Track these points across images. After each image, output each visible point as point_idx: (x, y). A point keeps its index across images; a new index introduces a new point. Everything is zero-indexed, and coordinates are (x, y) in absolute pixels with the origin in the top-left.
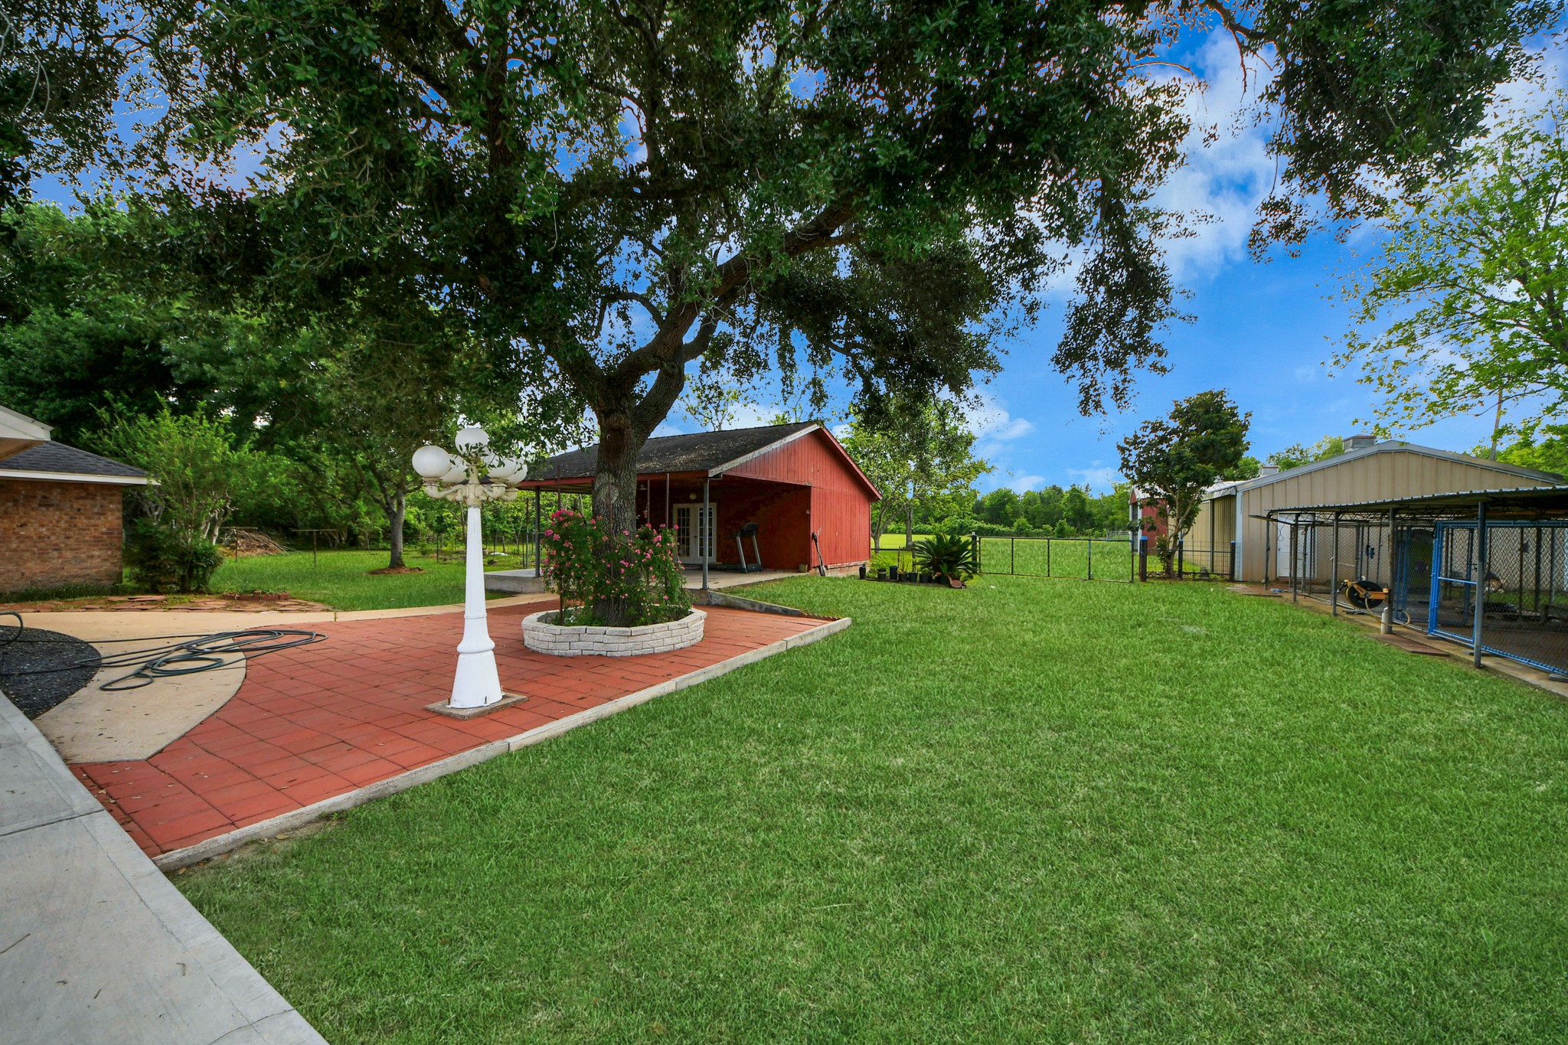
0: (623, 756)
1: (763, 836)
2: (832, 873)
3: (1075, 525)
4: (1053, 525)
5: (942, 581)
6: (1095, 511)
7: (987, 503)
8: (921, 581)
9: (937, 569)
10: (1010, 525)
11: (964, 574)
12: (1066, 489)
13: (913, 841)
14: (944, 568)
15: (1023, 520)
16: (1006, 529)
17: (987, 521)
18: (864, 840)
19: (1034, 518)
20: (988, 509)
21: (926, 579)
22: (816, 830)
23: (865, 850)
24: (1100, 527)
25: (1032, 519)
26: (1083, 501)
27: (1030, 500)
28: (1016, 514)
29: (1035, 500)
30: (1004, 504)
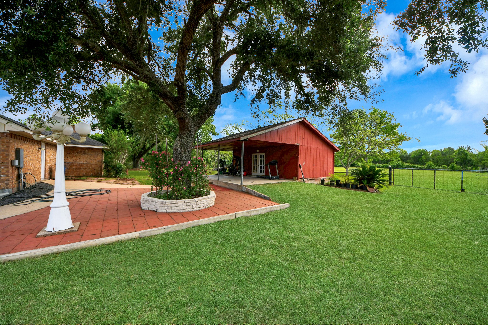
0: (214, 234)
1: (254, 256)
2: (273, 267)
3: (461, 165)
4: (448, 165)
5: (363, 188)
6: (473, 159)
7: (412, 156)
8: (352, 188)
9: (361, 182)
10: (424, 165)
11: (376, 186)
12: (456, 148)
13: (297, 258)
14: (365, 182)
15: (431, 163)
16: (422, 166)
17: (411, 163)
18: (283, 258)
19: (438, 162)
20: (412, 158)
21: (355, 187)
22: (269, 255)
23: (283, 261)
24: (476, 166)
25: (436, 162)
26: (466, 154)
27: (436, 153)
28: (427, 160)
29: (438, 154)
30: (421, 156)
